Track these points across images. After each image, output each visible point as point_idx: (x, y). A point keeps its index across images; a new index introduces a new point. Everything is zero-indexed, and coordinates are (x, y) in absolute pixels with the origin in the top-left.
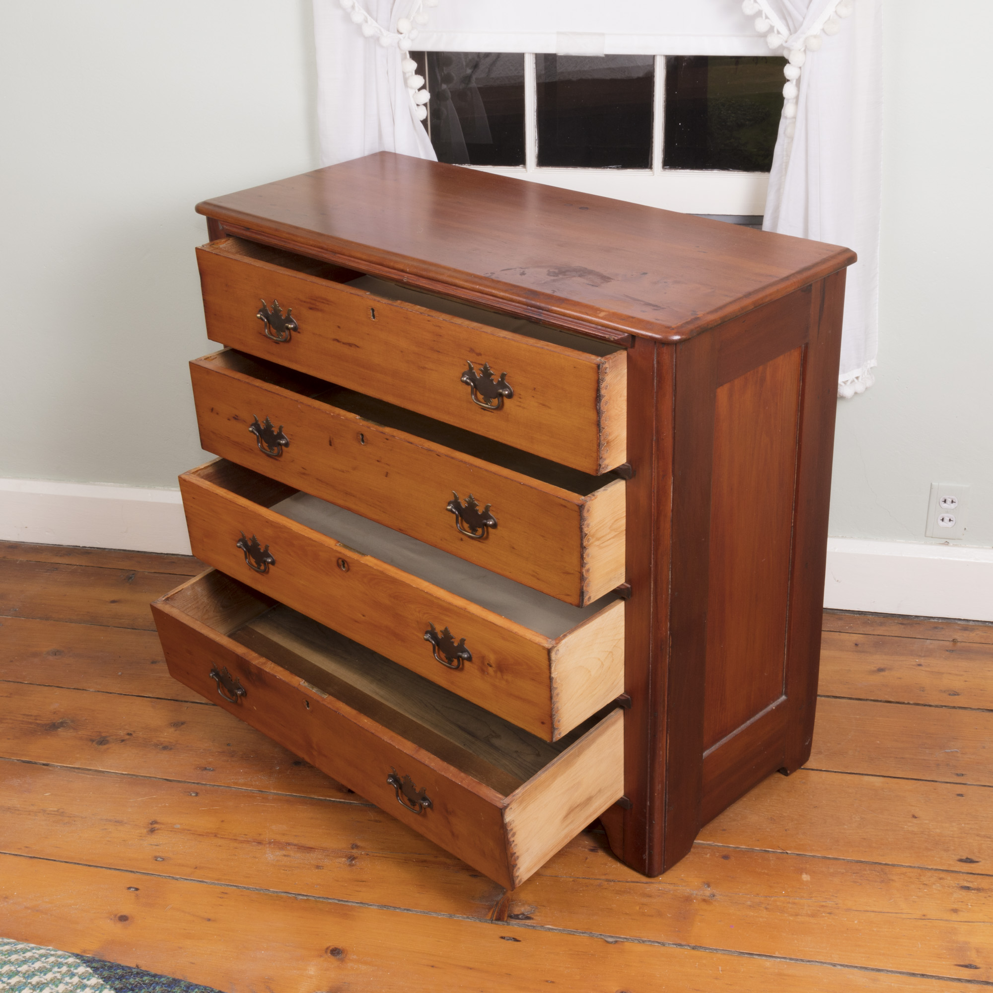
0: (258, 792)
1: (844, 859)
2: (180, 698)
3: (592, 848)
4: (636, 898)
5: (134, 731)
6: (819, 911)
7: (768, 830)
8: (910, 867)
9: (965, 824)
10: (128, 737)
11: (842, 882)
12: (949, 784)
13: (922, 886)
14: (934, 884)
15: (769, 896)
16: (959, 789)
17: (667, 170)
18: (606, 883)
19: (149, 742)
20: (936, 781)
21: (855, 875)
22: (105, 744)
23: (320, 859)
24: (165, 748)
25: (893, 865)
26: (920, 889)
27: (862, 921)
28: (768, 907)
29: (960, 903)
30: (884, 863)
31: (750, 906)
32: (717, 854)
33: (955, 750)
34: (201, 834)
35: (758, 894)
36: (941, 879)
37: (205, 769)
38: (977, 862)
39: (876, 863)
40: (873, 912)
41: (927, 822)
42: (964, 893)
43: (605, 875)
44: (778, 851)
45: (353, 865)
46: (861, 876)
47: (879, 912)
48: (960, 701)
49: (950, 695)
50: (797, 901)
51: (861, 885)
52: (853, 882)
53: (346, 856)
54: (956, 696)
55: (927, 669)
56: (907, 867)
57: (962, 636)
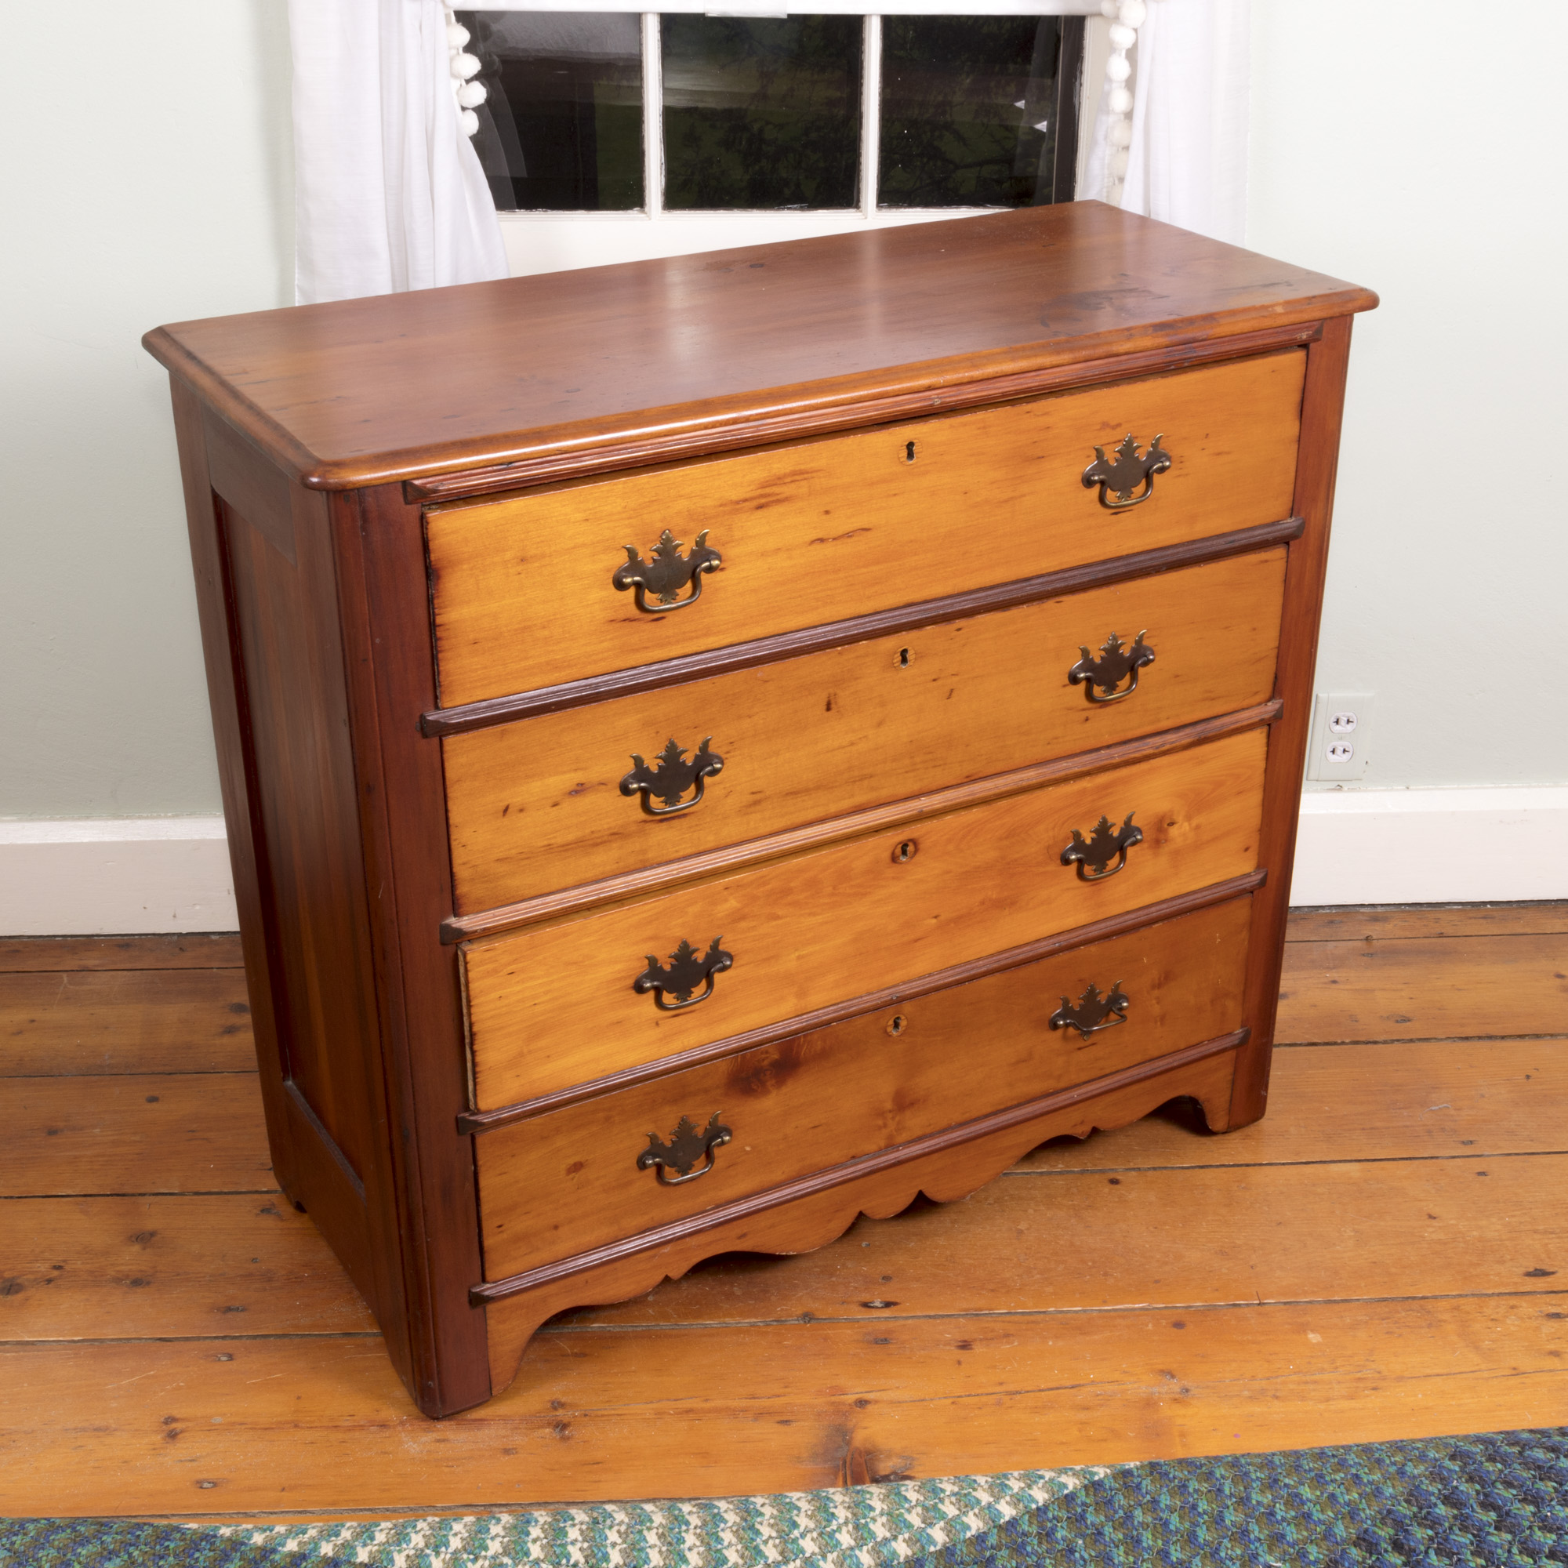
0: (341, 1337)
1: (1358, 1300)
2: (128, 1190)
3: (960, 1344)
4: (1067, 1414)
5: (64, 1261)
6: (1357, 1387)
7: (1224, 1271)
8: (1460, 1296)
9: (1509, 1217)
10: (56, 1273)
11: (1371, 1336)
12: (1458, 1160)
13: (1490, 1324)
14: (1507, 1317)
15: (1272, 1377)
16: (1478, 1165)
17: (884, 210)
18: (1008, 1397)
19: (102, 1276)
20: (1437, 1158)
21: (1386, 1321)
22: (17, 1292)
24: (136, 1283)
25: (1435, 1297)
26: (1489, 1328)
27: (1429, 1393)
28: (1278, 1394)
29: (1557, 1341)
30: (1420, 1295)
31: (1250, 1397)
32: (1164, 1322)
33: (1444, 1105)
34: (267, 1426)
35: (1254, 1377)
36: (1512, 1307)
37: (229, 1309)
38: (1553, 1273)
39: (1408, 1298)
40: (1438, 1375)
41: (1452, 1222)
42: (1554, 1324)
43: (1001, 1384)
44: (1255, 1302)
45: (568, 1438)
46: (1396, 1322)
47: (1447, 1375)
48: (1416, 1029)
49: (1397, 1022)
50: (1317, 1377)
51: (1400, 1336)
52: (1387, 1333)
53: (549, 1425)
54: (1408, 1023)
55: (1348, 987)
56: (1455, 1297)
57: (1375, 930)
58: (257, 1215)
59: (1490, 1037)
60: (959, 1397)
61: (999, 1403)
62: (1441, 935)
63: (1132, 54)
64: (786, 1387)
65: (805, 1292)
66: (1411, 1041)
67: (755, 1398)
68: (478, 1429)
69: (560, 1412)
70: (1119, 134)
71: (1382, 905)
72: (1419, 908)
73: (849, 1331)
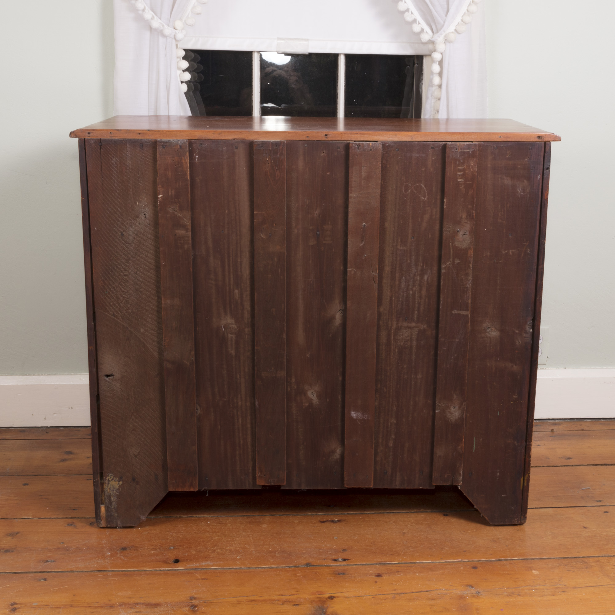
0: (97, 572)
1: (554, 558)
2: (9, 517)
3: (377, 575)
4: (424, 602)
6: (556, 591)
7: (495, 547)
8: (599, 556)
11: (560, 572)
12: (595, 507)
15: (517, 587)
16: (604, 509)
18: (398, 595)
21: (567, 566)
23: (167, 611)
24: (7, 551)
25: (589, 557)
26: (613, 569)
27: (588, 593)
28: (520, 594)
30: (582, 556)
31: (507, 595)
32: (468, 567)
33: (588, 487)
35: (509, 587)
37: (47, 561)
39: (576, 557)
40: (591, 586)
41: (594, 529)
43: (395, 590)
44: (509, 559)
45: (196, 611)
46: (571, 567)
47: (595, 586)
48: (574, 461)
49: (566, 459)
50: (537, 587)
51: (573, 571)
52: (568, 570)
53: (188, 606)
54: (571, 460)
55: (544, 447)
56: (597, 557)
57: (555, 428)
58: (65, 526)
59: (606, 465)
60: (376, 595)
61: (394, 598)
62: (583, 430)
63: (441, 63)
64: (297, 591)
65: (308, 555)
66: (572, 466)
67: (283, 596)
68: (155, 608)
69: (194, 601)
70: (436, 93)
71: (557, 419)
72: (573, 420)
73: (327, 570)
